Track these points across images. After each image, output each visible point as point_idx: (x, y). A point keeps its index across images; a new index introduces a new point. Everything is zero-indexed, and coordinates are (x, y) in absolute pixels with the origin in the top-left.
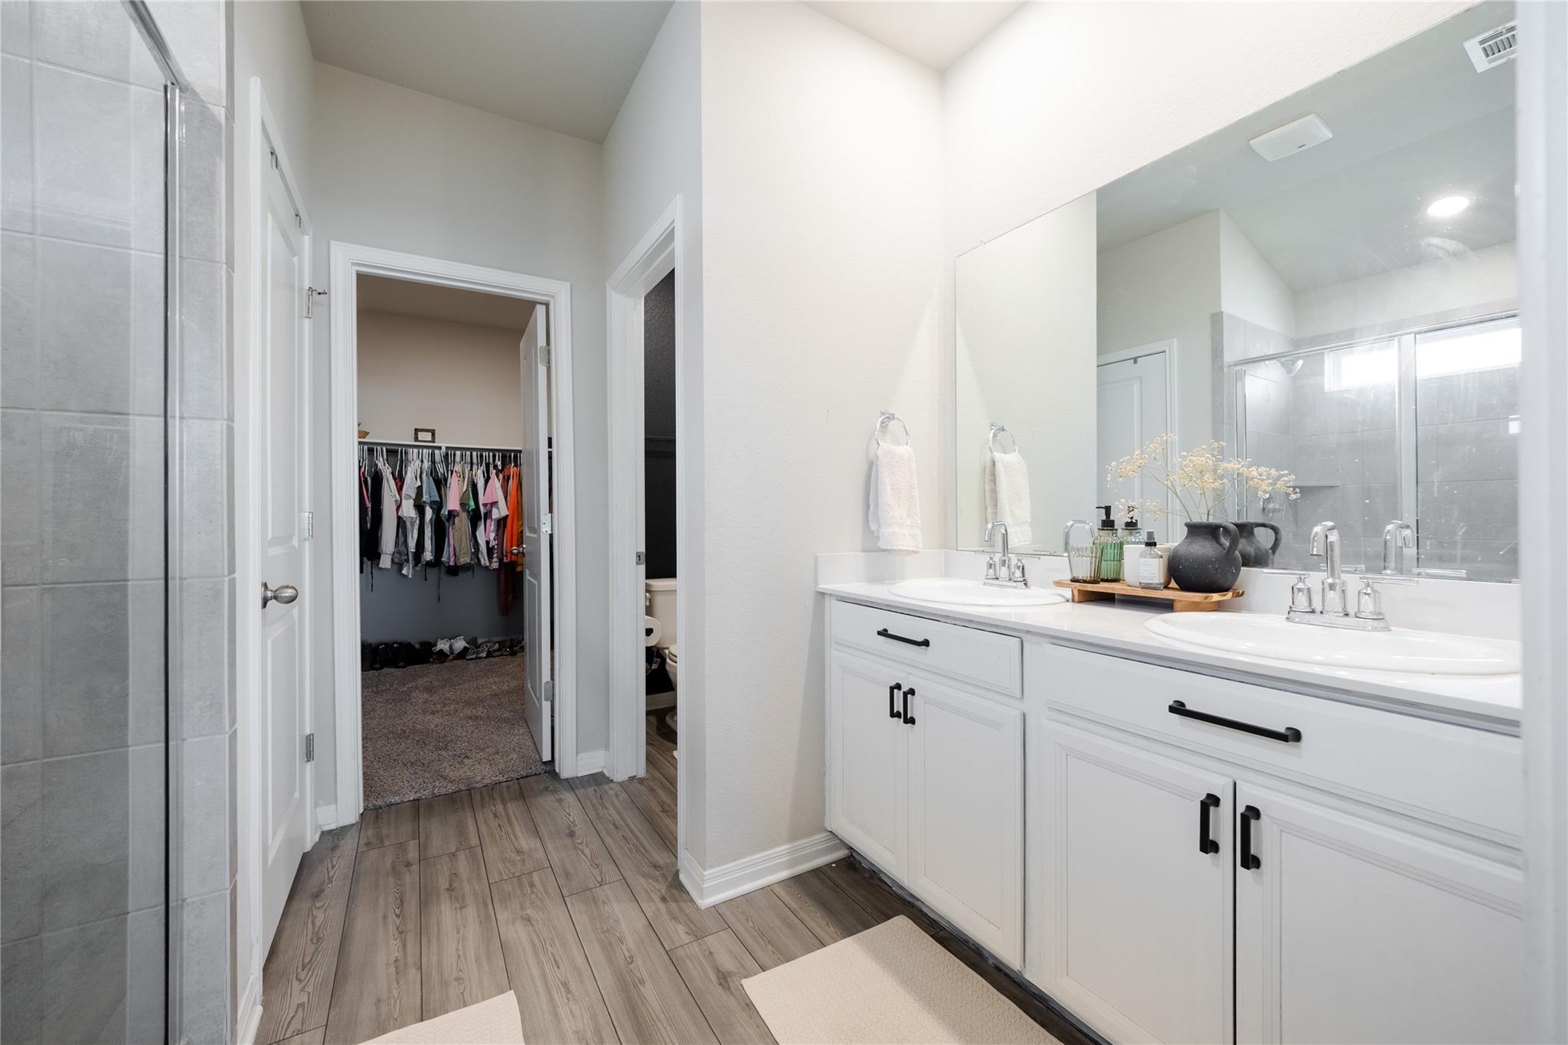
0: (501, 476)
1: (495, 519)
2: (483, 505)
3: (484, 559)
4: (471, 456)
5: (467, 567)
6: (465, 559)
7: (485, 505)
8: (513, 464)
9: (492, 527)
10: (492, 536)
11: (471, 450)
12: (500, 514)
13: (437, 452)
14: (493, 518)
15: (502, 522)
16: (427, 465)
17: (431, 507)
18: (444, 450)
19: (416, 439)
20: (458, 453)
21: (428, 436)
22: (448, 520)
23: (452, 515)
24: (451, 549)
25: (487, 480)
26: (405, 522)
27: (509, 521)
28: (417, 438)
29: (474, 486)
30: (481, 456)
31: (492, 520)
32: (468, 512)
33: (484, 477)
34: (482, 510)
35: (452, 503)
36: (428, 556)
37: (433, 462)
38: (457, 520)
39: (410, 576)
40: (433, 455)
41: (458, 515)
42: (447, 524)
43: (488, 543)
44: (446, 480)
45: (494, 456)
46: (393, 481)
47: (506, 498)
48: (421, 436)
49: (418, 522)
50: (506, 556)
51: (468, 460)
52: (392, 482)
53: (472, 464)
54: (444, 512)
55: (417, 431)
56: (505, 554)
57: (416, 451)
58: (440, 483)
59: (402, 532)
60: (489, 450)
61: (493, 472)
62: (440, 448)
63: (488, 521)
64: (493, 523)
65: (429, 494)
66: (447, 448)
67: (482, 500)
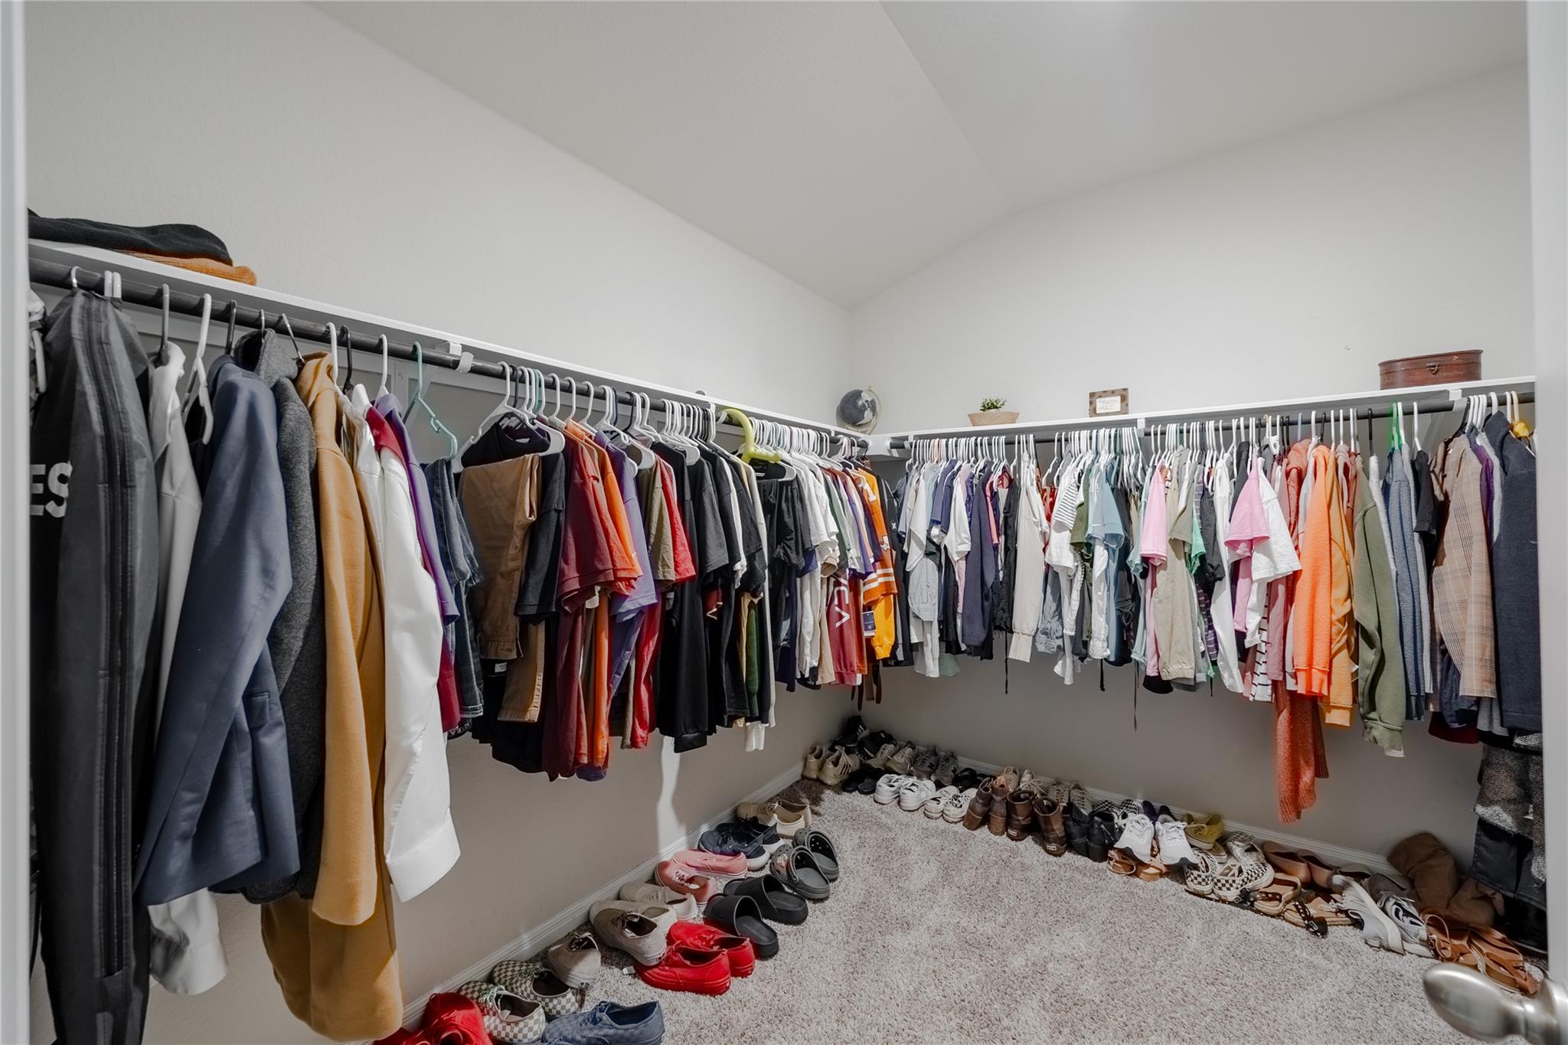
0: (1278, 472)
1: (1259, 581)
2: (1227, 543)
3: (1231, 676)
4: (1203, 430)
5: (1190, 686)
6: (1179, 667)
7: (1232, 544)
8: (1315, 439)
9: (1253, 599)
10: (1253, 621)
11: (1203, 418)
12: (1276, 568)
13: (1126, 431)
14: (1256, 576)
15: (1281, 589)
16: (1105, 458)
17: (1107, 548)
18: (1141, 425)
19: (1093, 412)
20: (1172, 428)
21: (1115, 403)
22: (1144, 575)
23: (1149, 565)
24: (1150, 641)
25: (1239, 479)
26: (1056, 574)
27: (1302, 588)
28: (1095, 410)
29: (1206, 497)
30: (1227, 429)
31: (1252, 582)
32: (1188, 559)
33: (1232, 477)
34: (1226, 557)
35: (1150, 541)
36: (1102, 647)
37: (1119, 453)
38: (1161, 576)
39: (1068, 681)
40: (1118, 438)
41: (1164, 565)
42: (1141, 582)
43: (1240, 636)
44: (1140, 488)
45: (1261, 426)
46: (1039, 496)
47: (1292, 527)
48: (1101, 405)
49: (1079, 577)
50: (1295, 676)
51: (1196, 438)
52: (1036, 497)
53: (1203, 448)
54: (1134, 559)
55: (1092, 395)
56: (1289, 668)
57: (1085, 434)
58: (1125, 497)
59: (1053, 593)
60: (1247, 413)
61: (1257, 462)
62: (1133, 423)
63: (1242, 583)
64: (1255, 587)
65: (1104, 520)
66: (1149, 421)
67: (1225, 531)
